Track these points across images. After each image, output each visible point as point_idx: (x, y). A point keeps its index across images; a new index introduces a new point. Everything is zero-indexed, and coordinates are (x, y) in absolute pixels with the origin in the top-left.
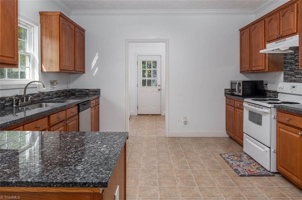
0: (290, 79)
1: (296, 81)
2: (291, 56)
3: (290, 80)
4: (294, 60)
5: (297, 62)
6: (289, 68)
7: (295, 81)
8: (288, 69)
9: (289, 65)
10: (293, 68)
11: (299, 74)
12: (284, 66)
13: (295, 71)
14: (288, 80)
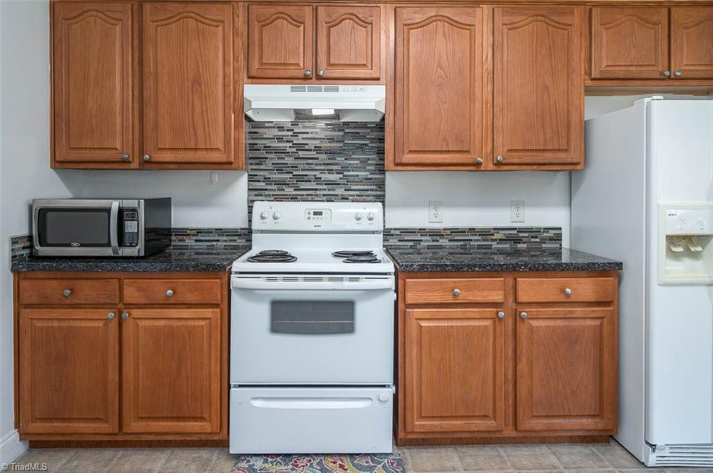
0: (274, 193)
1: (299, 197)
2: (279, 131)
3: (273, 195)
4: (291, 144)
5: (301, 150)
6: (273, 164)
7: (297, 198)
8: (268, 165)
9: (273, 156)
10: (287, 164)
11: (310, 181)
12: (251, 156)
13: (295, 173)
14: (269, 195)
